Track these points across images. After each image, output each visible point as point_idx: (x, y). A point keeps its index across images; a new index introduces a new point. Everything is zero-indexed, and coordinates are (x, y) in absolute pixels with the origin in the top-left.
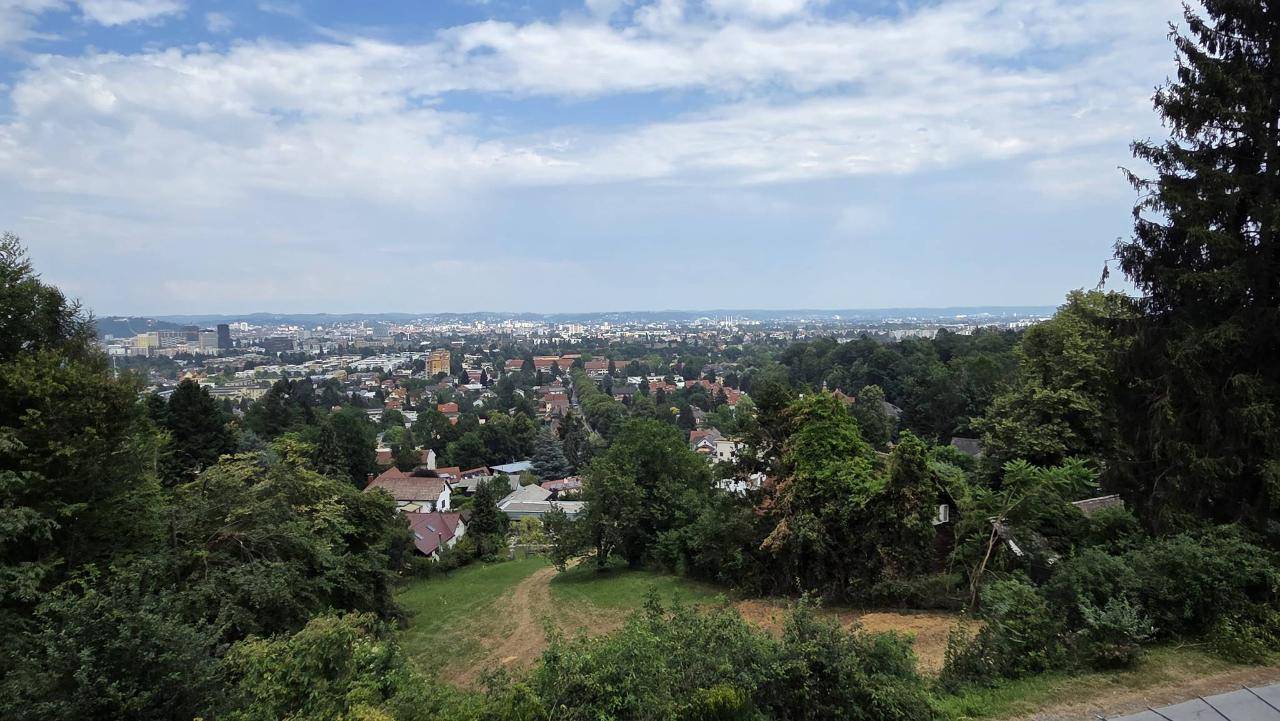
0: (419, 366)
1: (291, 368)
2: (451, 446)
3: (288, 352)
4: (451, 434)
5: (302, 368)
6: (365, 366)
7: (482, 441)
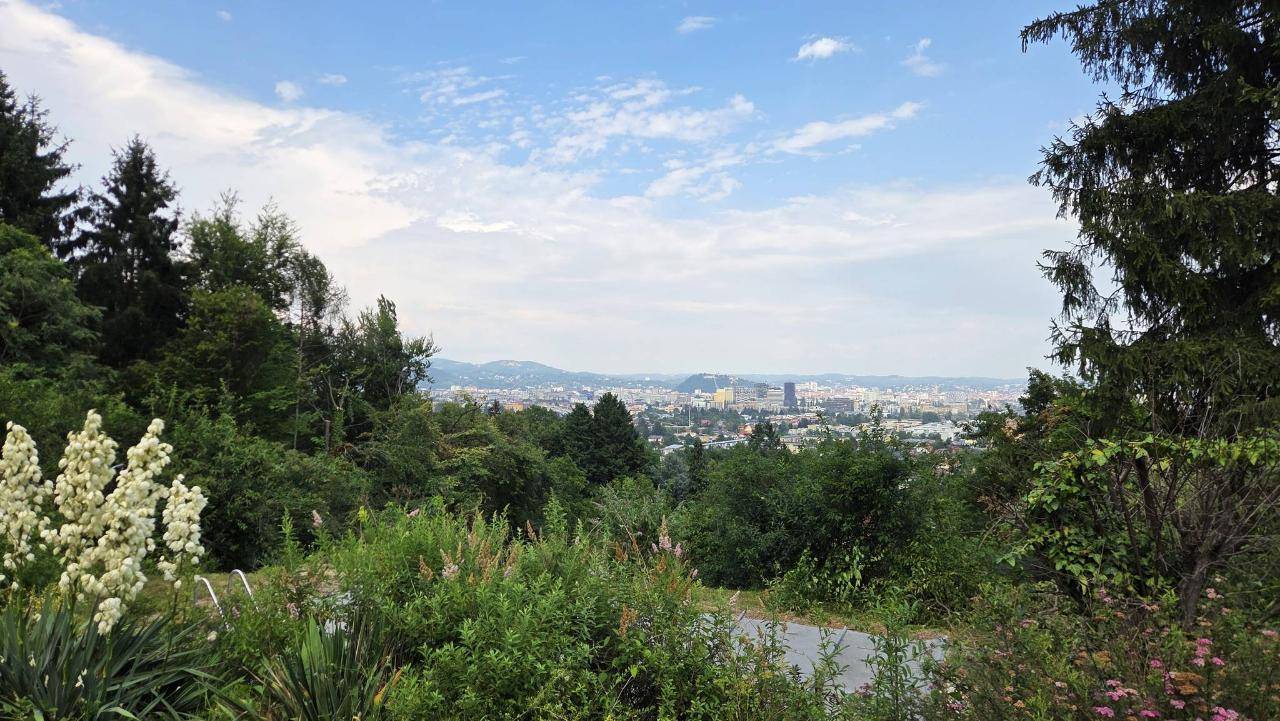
3: (847, 413)
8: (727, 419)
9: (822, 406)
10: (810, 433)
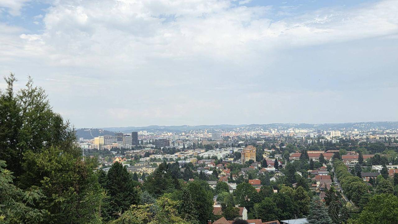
0: (238, 156)
1: (169, 156)
2: (257, 205)
3: (167, 147)
4: (257, 198)
5: (174, 157)
6: (207, 156)
7: (275, 204)
8: (103, 154)
9: (153, 144)
10: (152, 160)
